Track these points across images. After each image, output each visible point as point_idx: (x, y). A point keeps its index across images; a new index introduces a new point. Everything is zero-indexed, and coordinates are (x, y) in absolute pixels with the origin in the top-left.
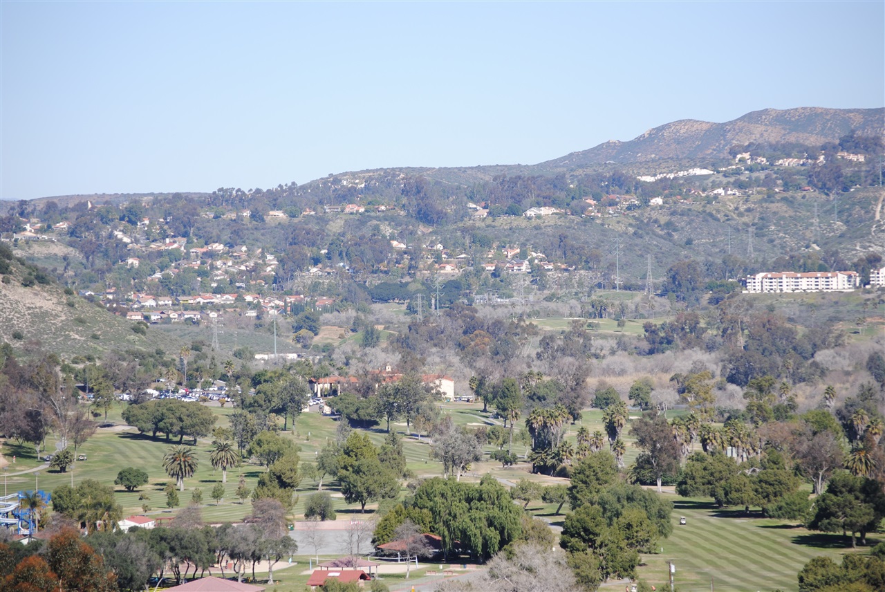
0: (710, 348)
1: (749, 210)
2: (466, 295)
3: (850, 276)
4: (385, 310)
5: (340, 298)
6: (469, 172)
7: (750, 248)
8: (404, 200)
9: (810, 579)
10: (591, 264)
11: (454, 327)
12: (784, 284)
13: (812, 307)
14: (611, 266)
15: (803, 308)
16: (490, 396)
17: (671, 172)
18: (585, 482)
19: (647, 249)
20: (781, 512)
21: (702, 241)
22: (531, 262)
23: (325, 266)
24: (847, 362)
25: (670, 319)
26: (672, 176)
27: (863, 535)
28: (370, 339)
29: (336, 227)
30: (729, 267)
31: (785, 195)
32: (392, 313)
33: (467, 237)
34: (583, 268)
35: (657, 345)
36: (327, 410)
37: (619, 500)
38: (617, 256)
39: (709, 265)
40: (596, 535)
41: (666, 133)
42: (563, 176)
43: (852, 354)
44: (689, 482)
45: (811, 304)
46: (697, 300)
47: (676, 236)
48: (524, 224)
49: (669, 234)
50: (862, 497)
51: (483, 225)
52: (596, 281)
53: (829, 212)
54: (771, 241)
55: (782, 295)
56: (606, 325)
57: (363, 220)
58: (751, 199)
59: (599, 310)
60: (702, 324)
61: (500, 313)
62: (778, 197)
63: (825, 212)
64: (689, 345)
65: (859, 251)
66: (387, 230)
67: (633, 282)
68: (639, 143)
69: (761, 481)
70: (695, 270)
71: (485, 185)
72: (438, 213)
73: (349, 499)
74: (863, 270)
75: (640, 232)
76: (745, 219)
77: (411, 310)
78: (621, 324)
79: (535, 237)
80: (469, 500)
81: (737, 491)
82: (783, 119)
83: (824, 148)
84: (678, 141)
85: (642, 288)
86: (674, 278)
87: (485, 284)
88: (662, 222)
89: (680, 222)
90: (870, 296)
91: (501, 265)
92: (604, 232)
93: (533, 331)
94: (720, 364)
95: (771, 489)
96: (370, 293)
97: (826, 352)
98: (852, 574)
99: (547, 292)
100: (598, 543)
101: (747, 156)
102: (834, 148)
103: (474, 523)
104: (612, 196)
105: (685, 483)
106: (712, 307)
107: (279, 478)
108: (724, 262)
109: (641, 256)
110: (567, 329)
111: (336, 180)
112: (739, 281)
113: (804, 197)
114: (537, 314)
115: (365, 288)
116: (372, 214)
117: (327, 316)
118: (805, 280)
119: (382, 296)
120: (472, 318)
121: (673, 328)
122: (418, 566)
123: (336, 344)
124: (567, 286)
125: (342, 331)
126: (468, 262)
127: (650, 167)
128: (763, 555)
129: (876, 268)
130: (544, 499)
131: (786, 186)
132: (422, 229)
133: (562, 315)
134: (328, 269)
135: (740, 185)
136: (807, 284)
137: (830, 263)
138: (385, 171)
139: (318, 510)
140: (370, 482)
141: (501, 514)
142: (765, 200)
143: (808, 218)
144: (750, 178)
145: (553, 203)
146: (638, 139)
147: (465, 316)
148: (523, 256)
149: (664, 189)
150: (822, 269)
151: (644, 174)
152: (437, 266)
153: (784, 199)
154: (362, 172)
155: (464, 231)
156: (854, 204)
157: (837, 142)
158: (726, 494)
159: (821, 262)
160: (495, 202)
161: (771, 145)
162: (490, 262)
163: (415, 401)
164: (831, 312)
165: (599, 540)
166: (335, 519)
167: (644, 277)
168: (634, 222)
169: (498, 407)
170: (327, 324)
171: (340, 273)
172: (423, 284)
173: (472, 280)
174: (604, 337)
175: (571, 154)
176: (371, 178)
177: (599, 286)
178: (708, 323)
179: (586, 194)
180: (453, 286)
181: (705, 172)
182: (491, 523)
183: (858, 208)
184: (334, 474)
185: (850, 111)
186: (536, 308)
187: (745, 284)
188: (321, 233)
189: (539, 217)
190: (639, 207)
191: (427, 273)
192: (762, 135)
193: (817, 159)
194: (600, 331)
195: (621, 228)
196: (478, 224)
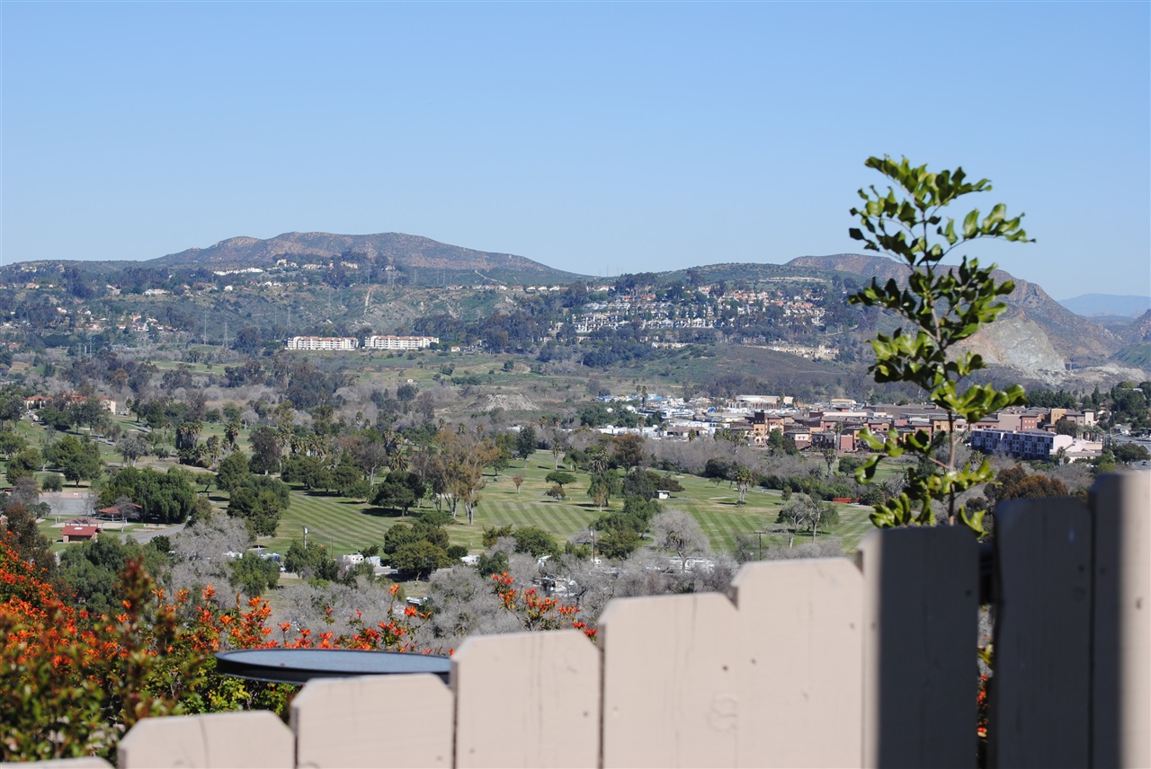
0: (269, 384)
1: (287, 296)
2: (106, 345)
3: (352, 341)
4: (54, 353)
5: (25, 343)
6: (103, 264)
7: (289, 320)
8: (65, 281)
9: (393, 538)
10: (188, 327)
11: (102, 365)
12: (312, 344)
13: (329, 359)
14: (201, 329)
15: (323, 360)
16: (142, 412)
17: (236, 269)
18: (227, 472)
19: (222, 319)
20: (352, 493)
21: (257, 315)
22: (149, 324)
23: (14, 323)
24: (356, 396)
25: (242, 365)
26: (237, 272)
27: (406, 509)
28: (49, 371)
29: (20, 297)
30: (276, 332)
31: (309, 287)
32: (58, 354)
33: (107, 306)
34: (182, 330)
35: (233, 381)
36: (36, 417)
37: (256, 484)
38: (206, 323)
39: (263, 330)
40: (252, 508)
41: (229, 245)
42: (166, 270)
43: (360, 391)
44: (290, 473)
45: (329, 357)
46: (256, 353)
47: (241, 311)
48: (143, 300)
49: (236, 310)
50: (407, 485)
51: (117, 299)
52: (190, 339)
53: (336, 299)
54: (301, 316)
55: (310, 351)
56: (199, 367)
57: (38, 293)
58: (289, 289)
59: (194, 357)
60: (262, 369)
61: (129, 357)
62: (305, 288)
63: (334, 299)
64: (255, 382)
65: (356, 325)
66: (54, 300)
67: (215, 339)
68: (212, 250)
69: (338, 473)
70: (255, 333)
71: (118, 273)
72: (87, 290)
73: (68, 478)
74: (361, 337)
75: (218, 307)
76: (285, 302)
77: (71, 353)
78: (209, 367)
79: (150, 309)
80: (160, 482)
81: (323, 479)
82: (303, 239)
83: (332, 258)
84: (236, 250)
85: (220, 344)
86: (241, 338)
87: (119, 337)
88: (232, 302)
89: (244, 302)
90: (364, 354)
91: (129, 326)
92: (195, 307)
93: (154, 369)
94: (278, 395)
95: (344, 479)
96: (45, 341)
97: (343, 389)
98: (419, 535)
99: (159, 344)
100: (252, 513)
101: (284, 261)
102: (339, 258)
103: (164, 498)
104: (199, 284)
105: (288, 473)
106: (266, 358)
107: (24, 463)
108: (273, 329)
109: (219, 323)
110: (175, 369)
111: (18, 266)
112: (283, 341)
113: (321, 289)
114: (154, 358)
115: (41, 338)
116: (44, 290)
117: (17, 355)
118: (324, 342)
119: (52, 343)
120: (114, 360)
121: (243, 370)
122: (127, 524)
123: (23, 373)
124: (172, 341)
125: (27, 365)
126: (107, 323)
127: (222, 266)
128: (346, 521)
129: (368, 336)
130: (197, 482)
131: (310, 282)
132: (77, 301)
133: (170, 360)
134: (16, 325)
135: (282, 280)
136: (326, 344)
137: (341, 332)
138: (49, 262)
139: (52, 485)
140: (83, 467)
141: (182, 492)
142: (297, 290)
143: (324, 303)
144: (286, 276)
145: (163, 287)
146: (211, 247)
147: (110, 358)
148: (143, 320)
149: (233, 280)
150: (334, 335)
151: (218, 270)
152: (87, 325)
153: (309, 290)
154: (34, 262)
155: (105, 303)
156: (352, 295)
157: (340, 255)
158: (316, 481)
159: (334, 331)
160: (125, 284)
161: (299, 255)
162: (122, 323)
163: (97, 414)
164: (340, 363)
165: (252, 511)
166: (61, 491)
167: (221, 336)
168: (212, 300)
169: (148, 419)
170: (16, 360)
171: (25, 327)
172: (78, 336)
173: (111, 335)
174: (199, 375)
175: (168, 255)
176: (41, 266)
177: (193, 341)
178: (266, 368)
179: (183, 282)
180: (99, 339)
181: (258, 270)
182: (175, 497)
183: (354, 297)
184: (53, 461)
185: (345, 236)
186: (153, 354)
187: (286, 343)
188: (11, 301)
189: (153, 295)
190: (217, 291)
191: (81, 329)
192: (290, 248)
193: (328, 265)
194: (196, 371)
195: (206, 304)
196: (114, 299)
